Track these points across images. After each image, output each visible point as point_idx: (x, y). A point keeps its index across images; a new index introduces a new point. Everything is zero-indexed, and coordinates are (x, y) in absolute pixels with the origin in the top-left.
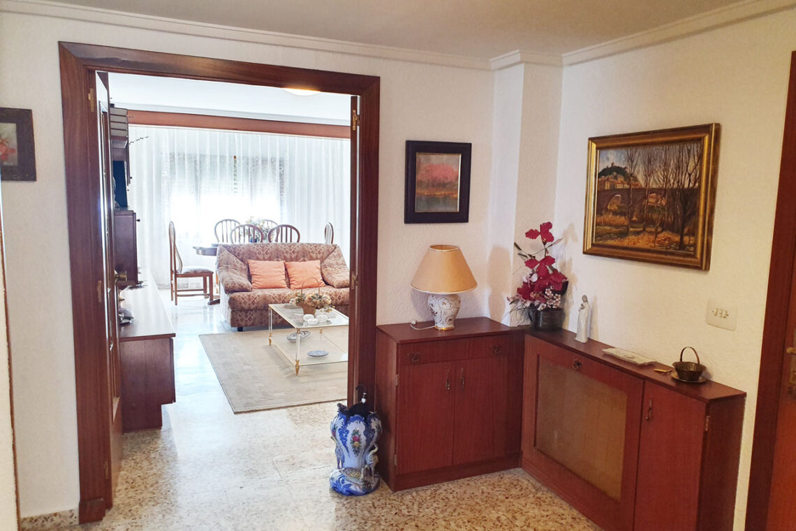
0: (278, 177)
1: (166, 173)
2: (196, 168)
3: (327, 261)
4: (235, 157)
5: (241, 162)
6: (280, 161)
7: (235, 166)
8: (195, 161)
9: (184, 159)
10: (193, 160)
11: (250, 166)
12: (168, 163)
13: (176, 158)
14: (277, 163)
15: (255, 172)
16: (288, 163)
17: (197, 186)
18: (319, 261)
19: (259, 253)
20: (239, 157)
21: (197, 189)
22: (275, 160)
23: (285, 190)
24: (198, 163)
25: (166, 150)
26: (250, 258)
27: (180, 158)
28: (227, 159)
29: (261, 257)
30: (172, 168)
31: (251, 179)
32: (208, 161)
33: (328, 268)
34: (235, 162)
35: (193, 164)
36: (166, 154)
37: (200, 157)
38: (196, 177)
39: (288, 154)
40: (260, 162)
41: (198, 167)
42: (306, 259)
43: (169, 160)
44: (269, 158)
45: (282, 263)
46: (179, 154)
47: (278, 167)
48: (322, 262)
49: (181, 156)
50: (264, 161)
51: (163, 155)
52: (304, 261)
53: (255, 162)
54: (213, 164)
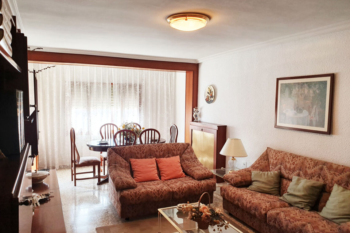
0: (138, 96)
1: (68, 94)
2: (87, 91)
3: (184, 156)
4: (112, 84)
5: (116, 87)
6: (140, 86)
7: (112, 89)
8: (87, 86)
9: (80, 85)
10: (86, 86)
11: (121, 89)
12: (70, 88)
13: (75, 85)
14: (138, 87)
15: (124, 93)
16: (144, 87)
17: (88, 102)
18: (178, 157)
19: (138, 153)
20: (115, 84)
21: (88, 104)
22: (136, 85)
23: (142, 103)
24: (89, 87)
25: (68, 80)
26: (131, 157)
27: (77, 85)
28: (107, 85)
29: (139, 156)
30: (72, 91)
31: (122, 97)
32: (95, 86)
33: (186, 162)
34: (112, 87)
35: (86, 88)
36: (68, 82)
37: (90, 83)
38: (88, 96)
39: (144, 82)
40: (127, 87)
41: (89, 90)
42: (170, 155)
43: (70, 86)
44: (133, 84)
45: (154, 159)
46: (77, 82)
47: (138, 90)
48: (180, 157)
49: (78, 83)
50: (130, 86)
51: (67, 83)
52: (169, 157)
53: (124, 86)
54: (98, 88)
